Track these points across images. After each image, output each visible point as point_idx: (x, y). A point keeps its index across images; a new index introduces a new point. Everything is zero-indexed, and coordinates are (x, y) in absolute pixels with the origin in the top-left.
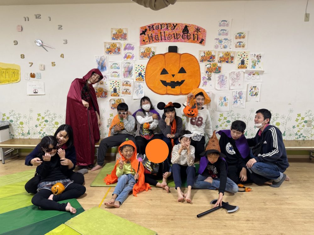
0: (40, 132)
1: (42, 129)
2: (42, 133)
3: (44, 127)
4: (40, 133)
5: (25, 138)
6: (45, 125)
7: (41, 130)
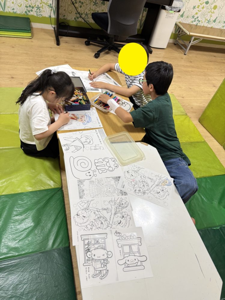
0: (194, 15)
1: (198, 12)
2: (195, 18)
3: (202, 10)
4: (193, 17)
5: (209, 26)
6: (203, 8)
7: (197, 14)
